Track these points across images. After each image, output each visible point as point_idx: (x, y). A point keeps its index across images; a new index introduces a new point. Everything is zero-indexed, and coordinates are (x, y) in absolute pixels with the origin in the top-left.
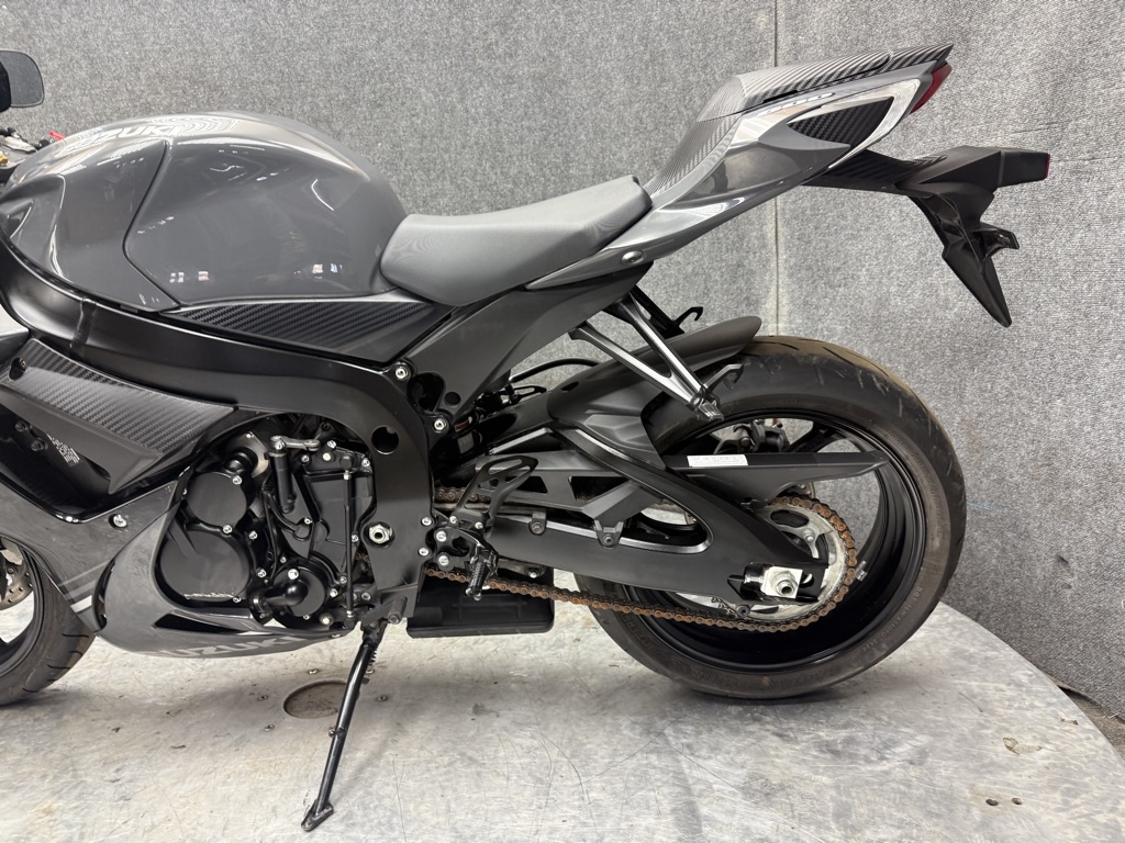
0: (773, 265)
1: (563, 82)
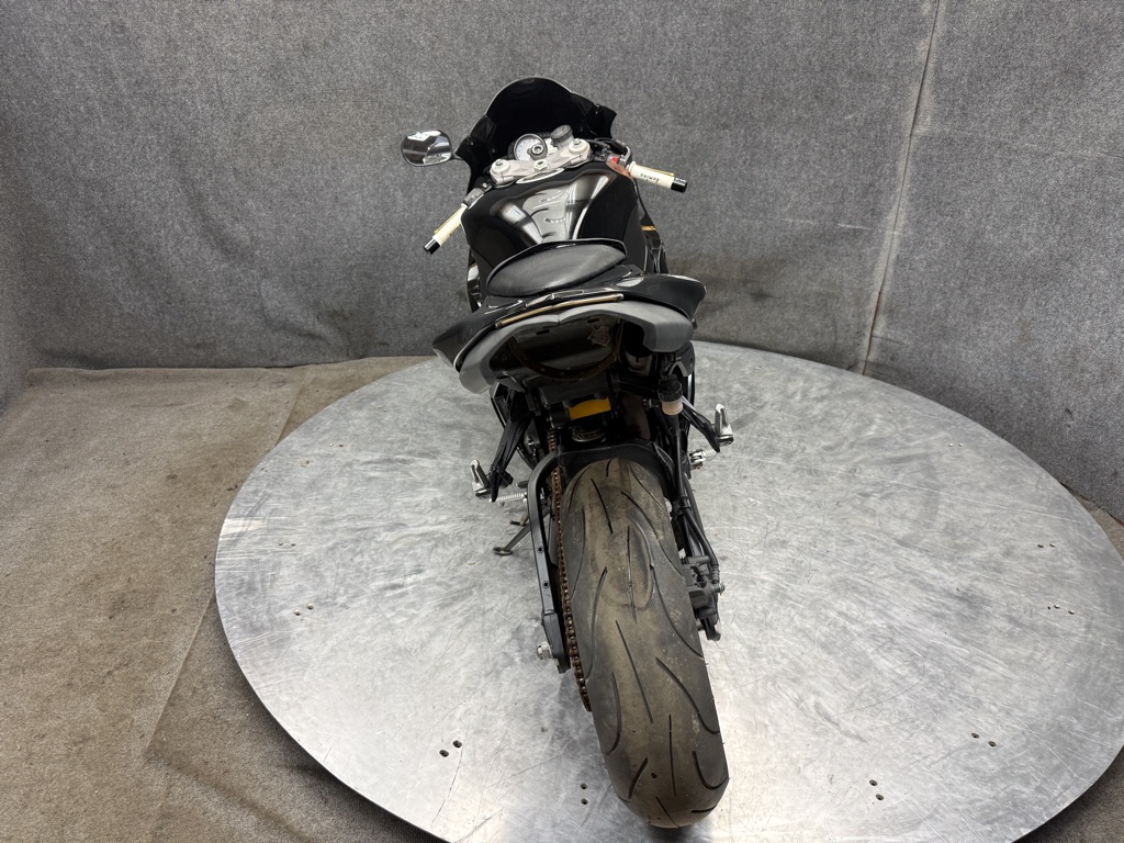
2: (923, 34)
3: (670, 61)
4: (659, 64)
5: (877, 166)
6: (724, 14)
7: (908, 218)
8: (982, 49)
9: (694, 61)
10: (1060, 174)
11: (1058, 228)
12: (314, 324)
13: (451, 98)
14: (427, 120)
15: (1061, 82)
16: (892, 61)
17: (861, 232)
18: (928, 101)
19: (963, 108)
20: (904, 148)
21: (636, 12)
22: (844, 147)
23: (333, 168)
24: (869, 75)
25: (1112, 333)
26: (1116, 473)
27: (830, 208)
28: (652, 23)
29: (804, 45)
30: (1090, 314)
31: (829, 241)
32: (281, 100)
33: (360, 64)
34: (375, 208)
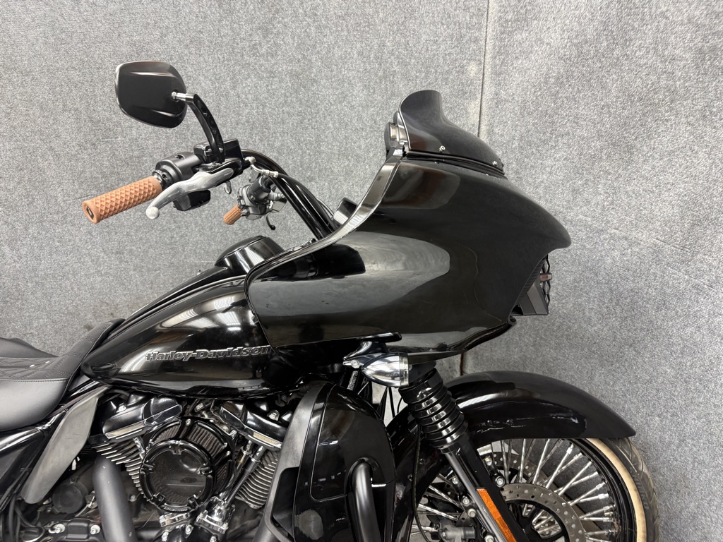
3: (248, 122)
4: (237, 124)
8: (529, 114)
9: (270, 120)
13: (38, 163)
14: (19, 183)
21: (205, 77)
28: (222, 86)
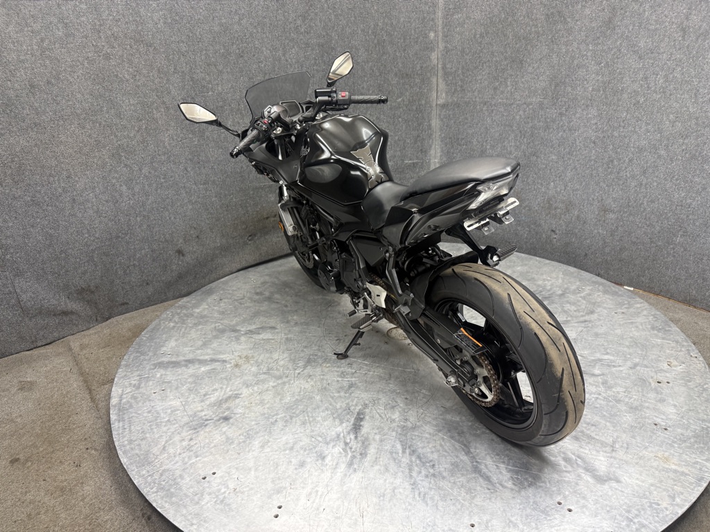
0: (434, 136)
1: (333, 49)
2: (432, 50)
5: (420, 125)
6: (319, 45)
7: (442, 151)
10: (521, 112)
11: (525, 140)
12: (66, 303)
15: (511, 67)
16: (418, 66)
17: (417, 163)
18: (442, 85)
19: (462, 87)
20: (434, 113)
22: (400, 117)
23: (68, 177)
24: (407, 75)
25: (566, 186)
26: (586, 255)
27: (399, 153)
29: (368, 61)
30: (552, 180)
31: (401, 172)
32: (15, 129)
33: (79, 96)
34: (107, 201)
